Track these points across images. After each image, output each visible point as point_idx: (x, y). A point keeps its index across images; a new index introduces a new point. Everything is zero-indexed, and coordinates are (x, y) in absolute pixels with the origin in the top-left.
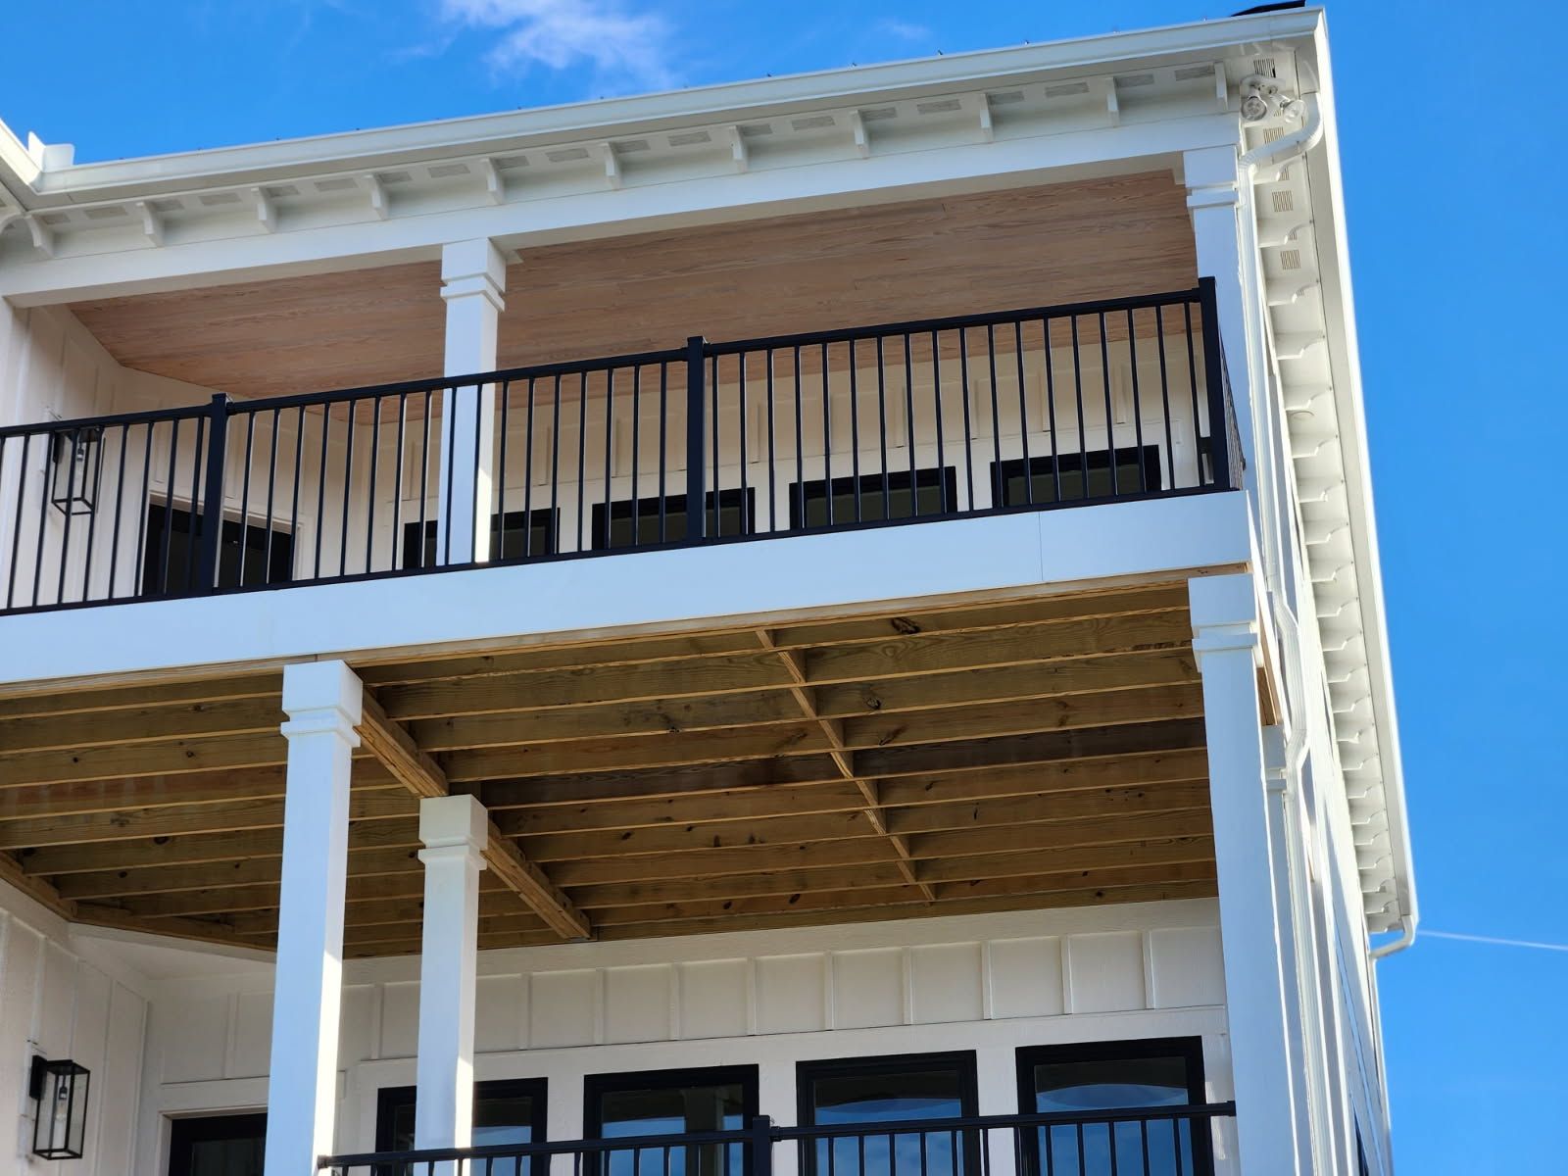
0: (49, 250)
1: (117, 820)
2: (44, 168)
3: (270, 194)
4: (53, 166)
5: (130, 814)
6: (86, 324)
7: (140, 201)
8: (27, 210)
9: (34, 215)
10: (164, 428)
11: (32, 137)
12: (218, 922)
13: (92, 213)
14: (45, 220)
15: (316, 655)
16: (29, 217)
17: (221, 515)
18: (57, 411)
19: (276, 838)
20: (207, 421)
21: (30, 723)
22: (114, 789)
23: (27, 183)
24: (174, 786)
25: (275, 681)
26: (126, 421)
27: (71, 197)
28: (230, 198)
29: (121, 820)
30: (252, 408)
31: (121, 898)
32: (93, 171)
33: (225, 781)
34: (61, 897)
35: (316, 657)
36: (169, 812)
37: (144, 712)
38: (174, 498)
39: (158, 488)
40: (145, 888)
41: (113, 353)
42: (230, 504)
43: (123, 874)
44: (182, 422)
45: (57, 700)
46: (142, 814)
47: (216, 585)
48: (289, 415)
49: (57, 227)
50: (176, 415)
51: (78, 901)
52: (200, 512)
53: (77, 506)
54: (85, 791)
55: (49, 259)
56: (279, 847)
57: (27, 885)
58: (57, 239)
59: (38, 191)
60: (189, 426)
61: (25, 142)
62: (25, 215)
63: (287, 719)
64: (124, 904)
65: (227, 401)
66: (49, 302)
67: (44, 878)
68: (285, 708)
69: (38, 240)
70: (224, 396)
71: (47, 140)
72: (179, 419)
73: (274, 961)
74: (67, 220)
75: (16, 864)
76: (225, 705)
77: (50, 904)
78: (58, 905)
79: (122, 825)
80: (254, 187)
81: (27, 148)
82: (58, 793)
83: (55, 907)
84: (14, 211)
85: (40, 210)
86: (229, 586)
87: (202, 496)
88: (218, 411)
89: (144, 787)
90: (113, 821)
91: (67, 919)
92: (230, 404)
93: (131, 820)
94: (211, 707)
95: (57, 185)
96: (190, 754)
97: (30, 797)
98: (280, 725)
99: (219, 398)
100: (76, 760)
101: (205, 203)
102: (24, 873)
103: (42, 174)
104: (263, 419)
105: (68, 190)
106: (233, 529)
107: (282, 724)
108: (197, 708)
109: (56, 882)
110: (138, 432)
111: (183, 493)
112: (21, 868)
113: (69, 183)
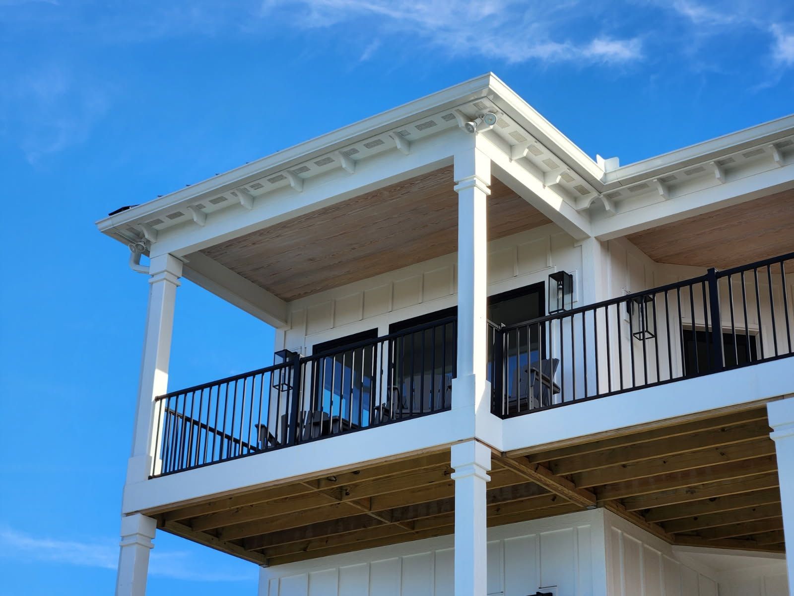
0: (613, 210)
1: (689, 491)
2: (606, 171)
3: (720, 164)
4: (610, 169)
5: (695, 487)
6: (635, 244)
7: (655, 179)
8: (600, 193)
9: (604, 195)
10: (685, 290)
11: (598, 157)
12: (748, 539)
13: (631, 189)
14: (609, 197)
15: (783, 396)
16: (602, 196)
17: (721, 330)
18: (628, 290)
19: (776, 494)
20: (707, 283)
21: (640, 446)
22: (686, 475)
23: (599, 180)
24: (716, 471)
25: (763, 411)
26: (665, 289)
27: (620, 183)
28: (700, 169)
29: (691, 491)
30: (729, 273)
31: (696, 531)
32: (627, 169)
33: (743, 466)
34: (666, 532)
35: (783, 397)
36: (715, 484)
37: (696, 435)
38: (696, 325)
39: (687, 321)
40: (708, 525)
41: (650, 256)
42: (725, 324)
43: (696, 518)
44: (694, 286)
45: (652, 433)
46: (701, 487)
47: (724, 366)
48: (748, 274)
49: (615, 199)
50: (690, 283)
51: (675, 534)
52: (710, 331)
53: (647, 335)
54: (671, 478)
55: (613, 215)
56: (778, 497)
57: (648, 527)
58: (617, 205)
59: (605, 183)
60: (697, 287)
61: (595, 160)
62: (600, 196)
63: (772, 430)
64: (698, 534)
65: (716, 271)
66: (616, 237)
67: (657, 523)
68: (771, 425)
69: (608, 207)
70: (714, 269)
71: (605, 157)
72: (692, 284)
73: (784, 558)
74: (620, 194)
75: (641, 517)
76: (737, 427)
77: (661, 536)
78: (665, 537)
79: (692, 493)
80: (712, 162)
81: (596, 162)
82: (658, 479)
83: (665, 538)
84: (594, 194)
85: (608, 192)
86: (731, 366)
87: (710, 322)
88: (712, 277)
89: (701, 473)
90: (687, 492)
91: (670, 543)
92: (717, 272)
93: (696, 490)
94: (730, 428)
95: (613, 178)
96: (723, 454)
97: (644, 483)
98: (769, 434)
99: (711, 271)
100: (665, 462)
101: (688, 175)
102: (646, 521)
103: (605, 174)
104: (736, 278)
105: (619, 180)
106: (729, 337)
107: (771, 433)
108: (723, 430)
109: (663, 525)
110: (672, 293)
111: (700, 322)
112: (644, 519)
113: (619, 176)
